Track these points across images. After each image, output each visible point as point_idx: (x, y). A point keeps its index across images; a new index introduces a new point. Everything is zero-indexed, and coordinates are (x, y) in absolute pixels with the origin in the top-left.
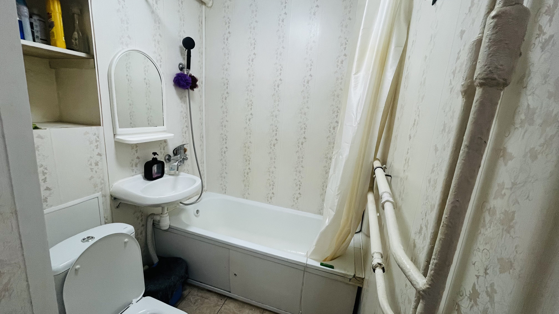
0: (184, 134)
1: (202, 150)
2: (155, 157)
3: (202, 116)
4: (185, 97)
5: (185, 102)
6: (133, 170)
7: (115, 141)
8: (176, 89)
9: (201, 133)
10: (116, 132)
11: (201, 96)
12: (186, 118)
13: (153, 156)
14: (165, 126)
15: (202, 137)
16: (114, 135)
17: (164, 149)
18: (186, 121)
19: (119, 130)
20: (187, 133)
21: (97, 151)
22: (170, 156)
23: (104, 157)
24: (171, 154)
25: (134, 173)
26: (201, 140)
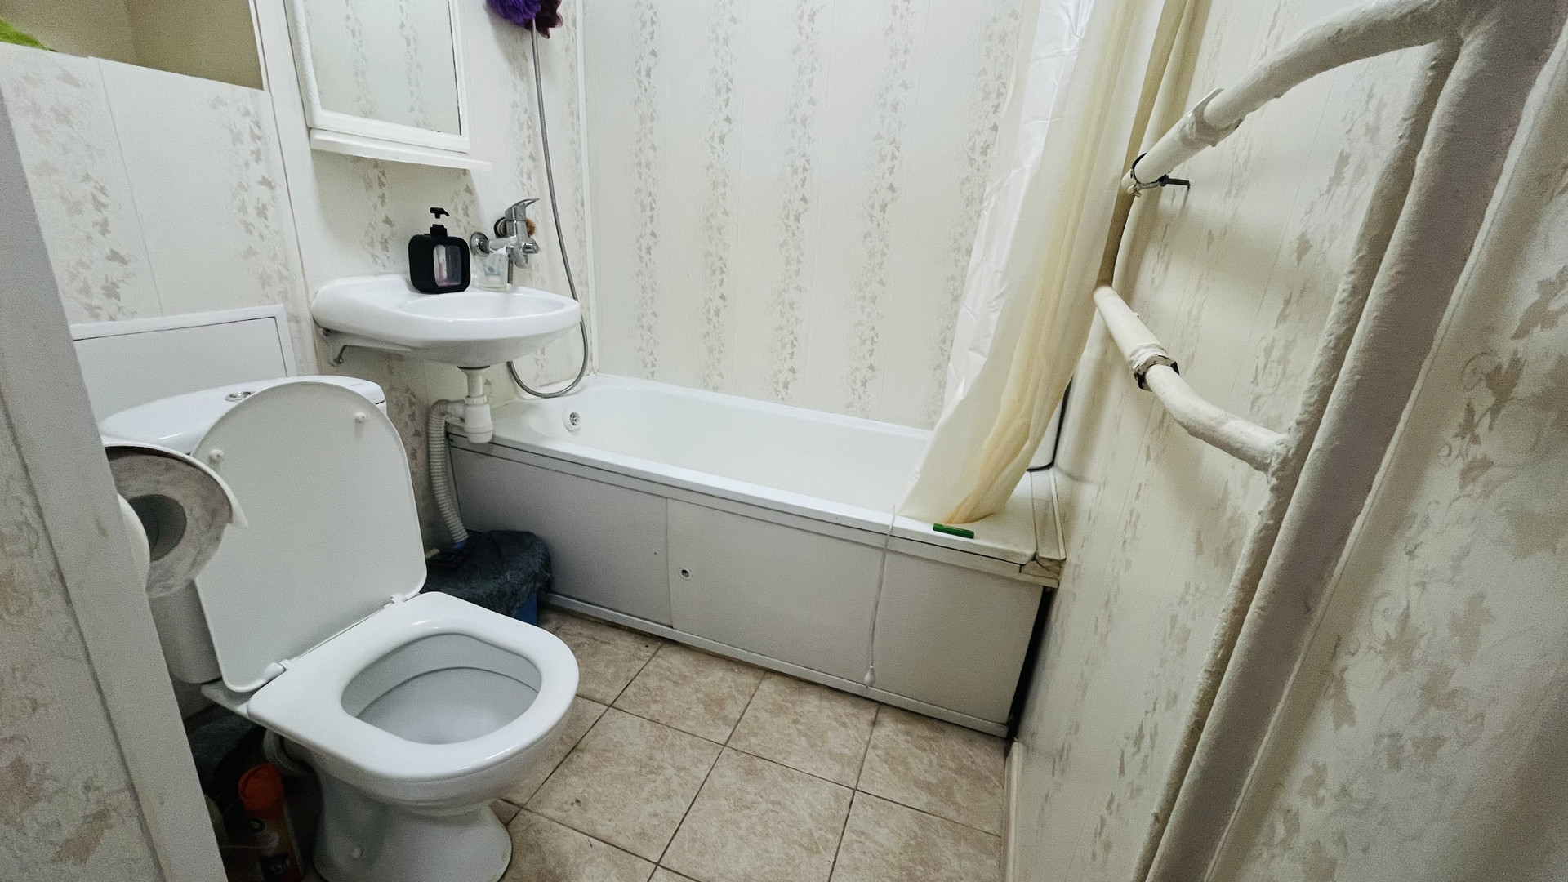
0: (525, 180)
1: (582, 243)
2: (438, 222)
3: (578, 133)
4: (524, 57)
5: (523, 74)
6: (374, 257)
7: (311, 150)
8: (493, 23)
9: (577, 189)
10: (312, 120)
11: (573, 68)
12: (529, 127)
13: (433, 220)
14: (465, 138)
15: (579, 203)
16: (309, 129)
17: (466, 214)
18: (529, 137)
19: (322, 116)
20: (534, 177)
21: (258, 170)
22: (484, 238)
23: (281, 191)
24: (490, 233)
25: (382, 270)
26: (577, 211)
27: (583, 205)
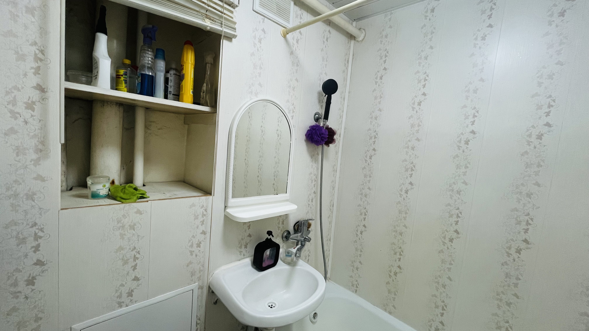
0: (310, 203)
1: (330, 223)
2: (269, 237)
3: (335, 177)
4: (318, 154)
5: (316, 161)
6: (241, 252)
7: (225, 215)
8: (307, 145)
9: (332, 200)
10: (227, 205)
11: (337, 153)
12: (315, 181)
13: (267, 236)
14: (288, 194)
15: (332, 206)
16: (225, 207)
17: (283, 224)
18: (314, 185)
19: (232, 201)
20: (314, 200)
21: (202, 228)
22: (289, 233)
23: (208, 235)
24: (291, 229)
25: (243, 257)
26: (330, 209)
27: (333, 206)
